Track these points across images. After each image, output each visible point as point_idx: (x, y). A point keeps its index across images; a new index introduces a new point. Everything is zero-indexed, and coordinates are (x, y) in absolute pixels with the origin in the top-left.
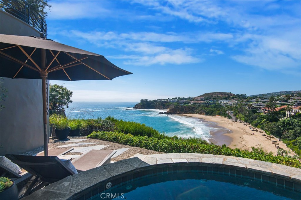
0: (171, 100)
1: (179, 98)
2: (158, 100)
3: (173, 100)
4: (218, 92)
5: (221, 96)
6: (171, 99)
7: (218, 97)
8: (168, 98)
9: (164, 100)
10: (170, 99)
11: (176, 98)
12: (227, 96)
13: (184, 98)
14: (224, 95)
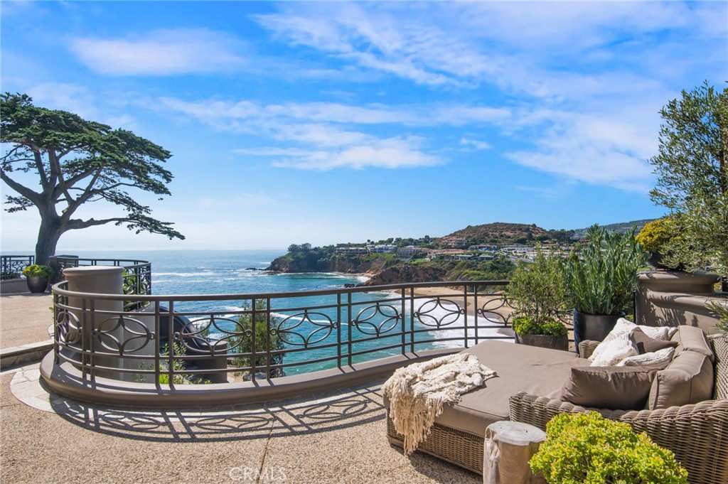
0: (376, 247)
1: (398, 240)
2: (339, 246)
3: (381, 246)
4: (502, 223)
5: (509, 233)
6: (377, 244)
7: (502, 236)
8: (369, 241)
9: (355, 245)
10: (372, 243)
11: (390, 241)
12: (524, 235)
13: (411, 240)
14: (518, 232)
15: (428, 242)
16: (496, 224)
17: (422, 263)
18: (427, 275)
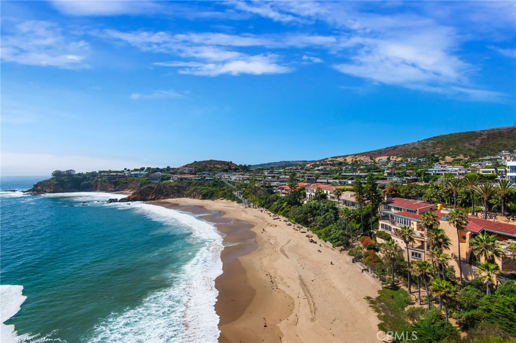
15: (169, 170)
16: (211, 161)
17: (169, 183)
18: (173, 190)
